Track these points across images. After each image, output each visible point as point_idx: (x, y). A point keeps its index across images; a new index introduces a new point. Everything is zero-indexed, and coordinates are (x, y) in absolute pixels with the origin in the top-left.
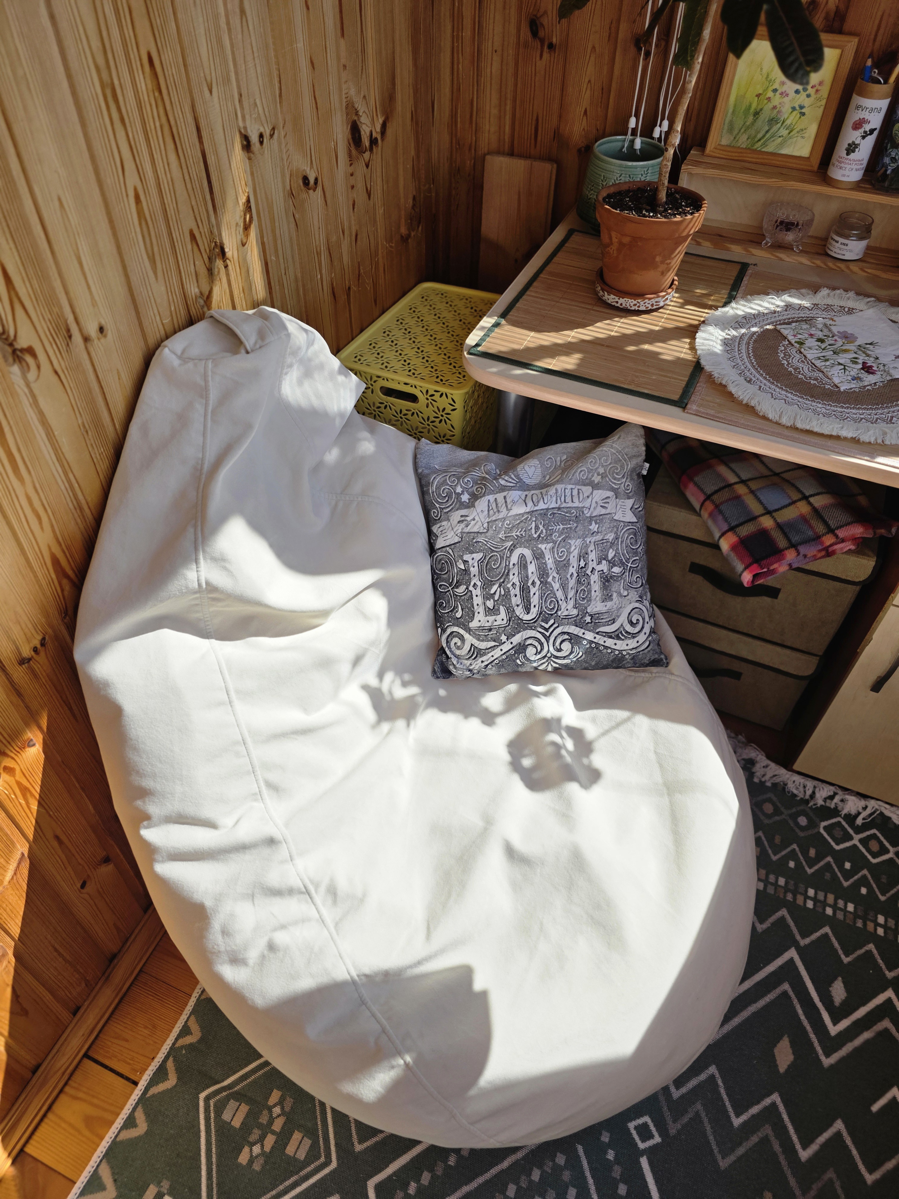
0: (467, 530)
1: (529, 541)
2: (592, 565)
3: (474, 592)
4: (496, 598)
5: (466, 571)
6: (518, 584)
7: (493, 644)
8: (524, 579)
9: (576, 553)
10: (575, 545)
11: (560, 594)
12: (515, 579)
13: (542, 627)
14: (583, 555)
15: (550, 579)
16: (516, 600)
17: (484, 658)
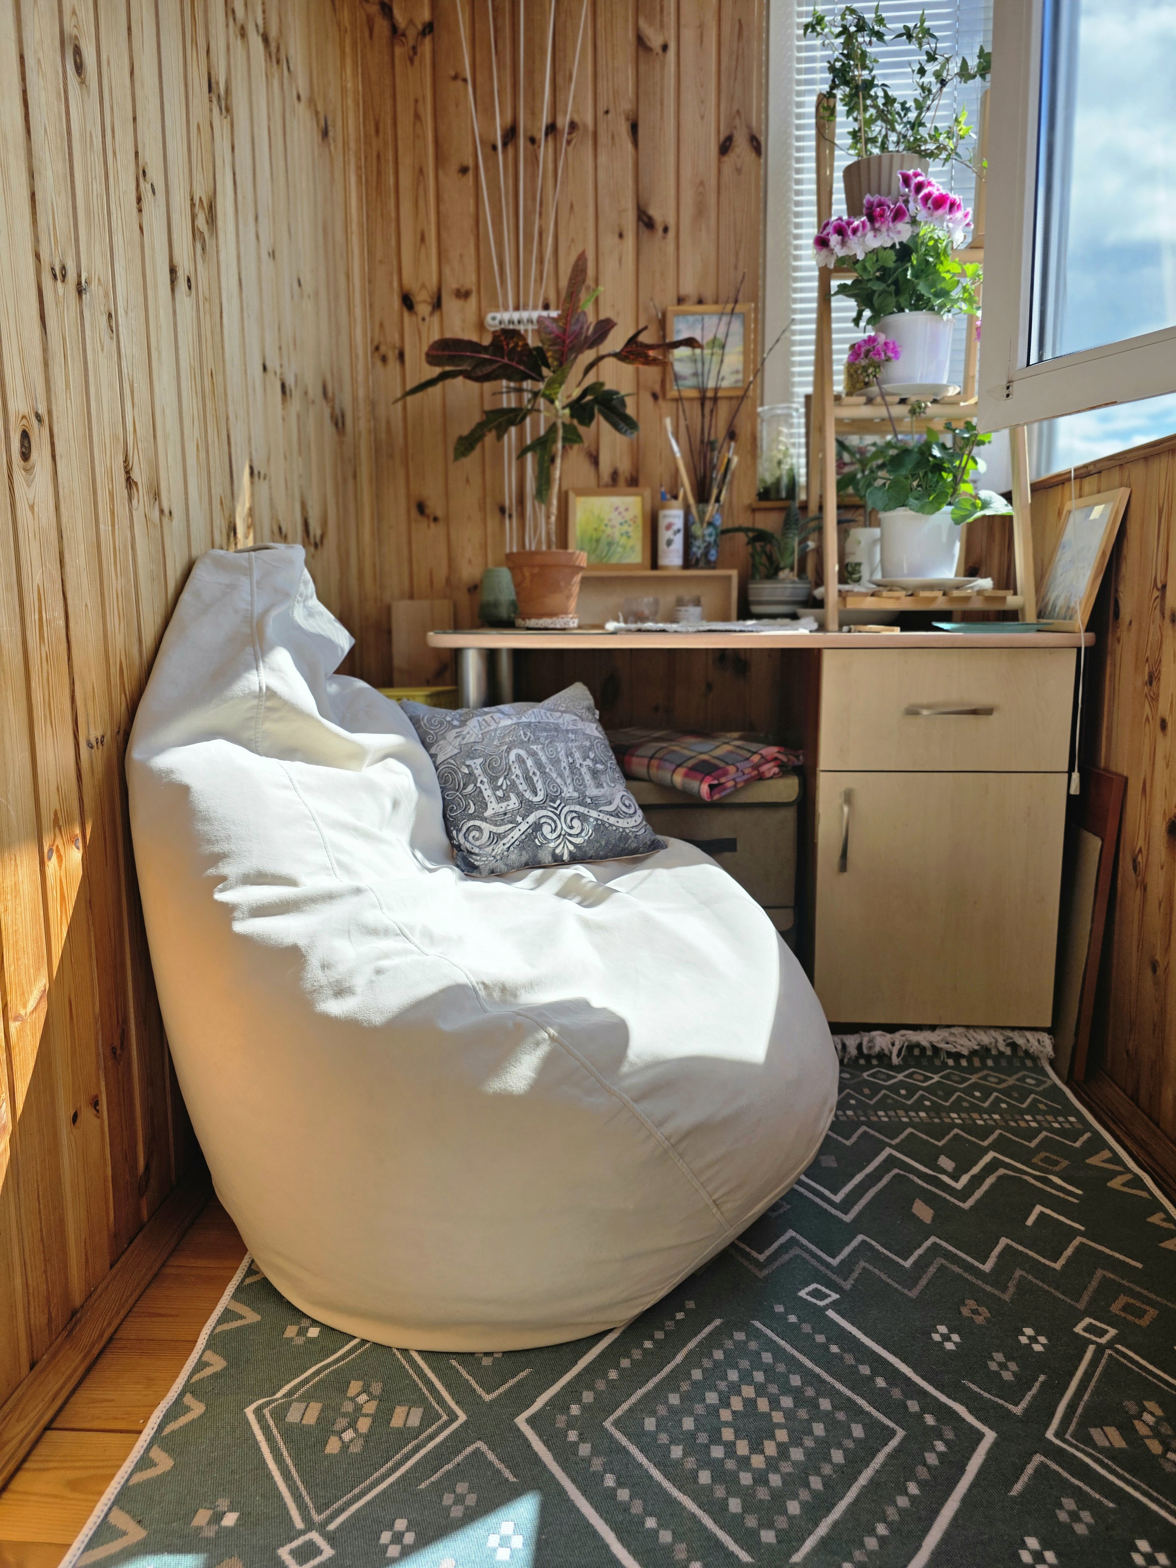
0: (464, 742)
1: (521, 744)
2: (578, 762)
3: (483, 787)
4: (504, 787)
5: (471, 774)
6: (521, 775)
7: (511, 826)
8: (526, 772)
9: (563, 753)
10: (560, 746)
11: (559, 781)
12: (516, 770)
13: (551, 806)
14: (569, 754)
15: (547, 770)
16: (522, 787)
17: (505, 841)
